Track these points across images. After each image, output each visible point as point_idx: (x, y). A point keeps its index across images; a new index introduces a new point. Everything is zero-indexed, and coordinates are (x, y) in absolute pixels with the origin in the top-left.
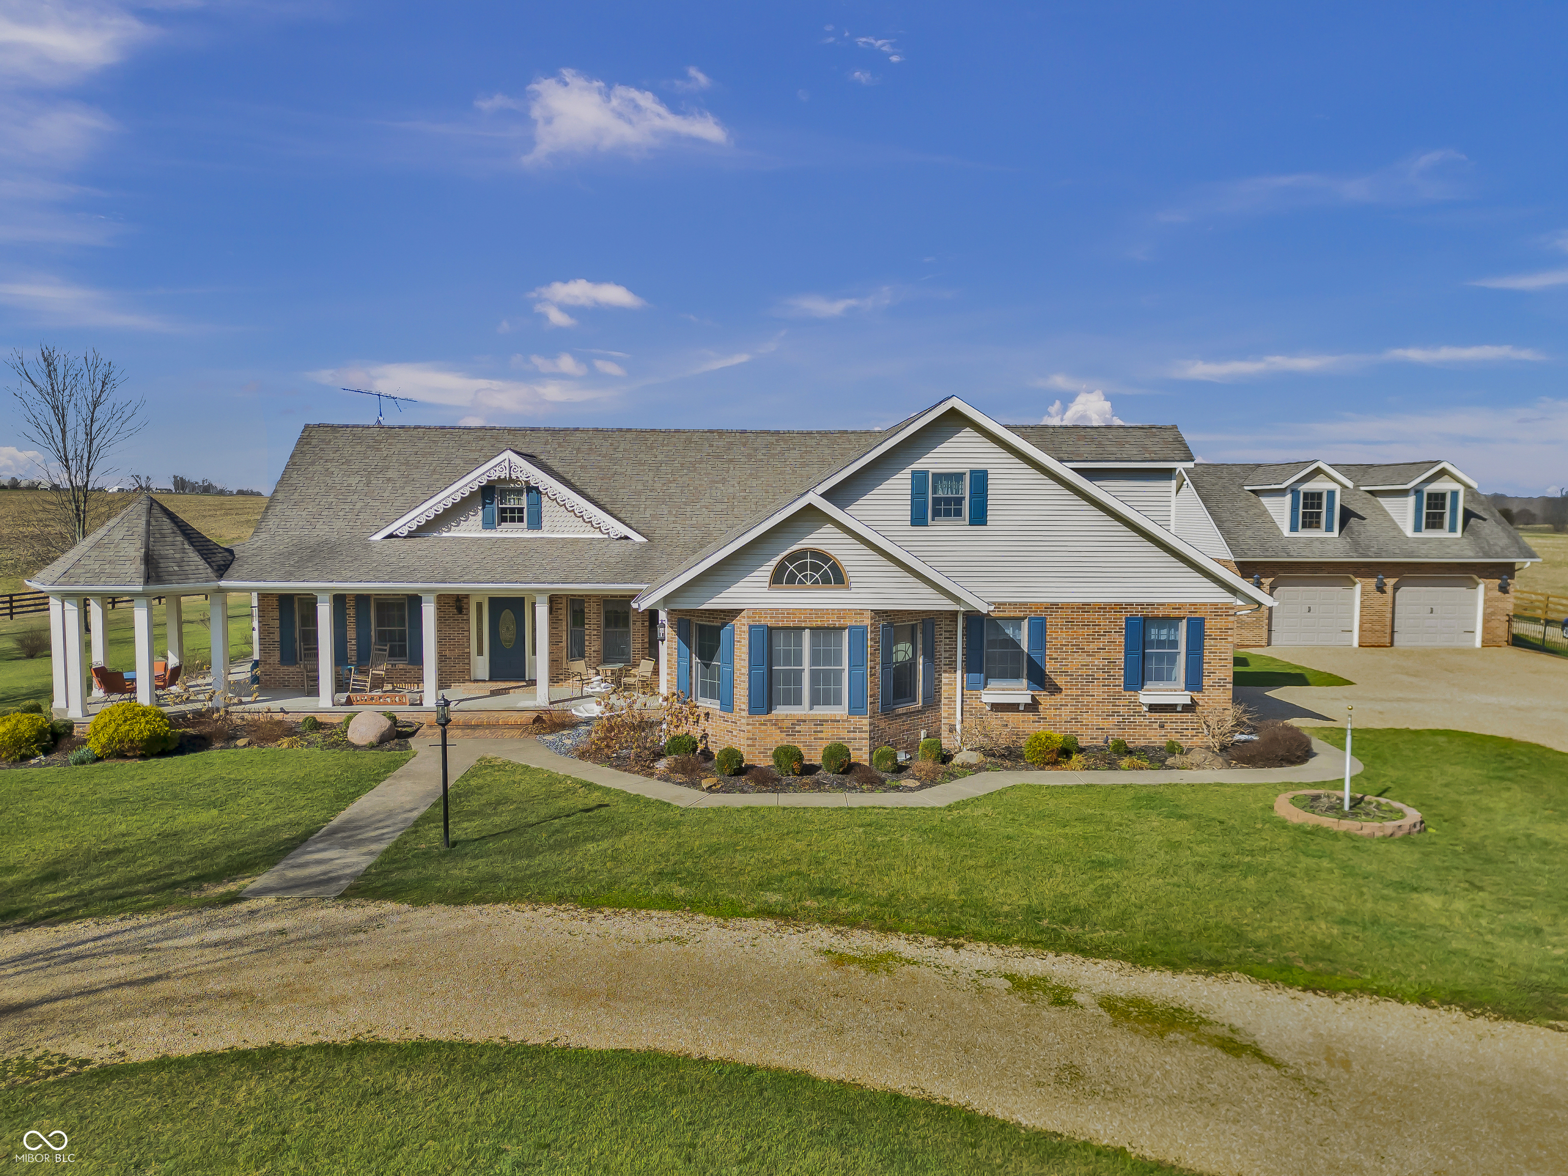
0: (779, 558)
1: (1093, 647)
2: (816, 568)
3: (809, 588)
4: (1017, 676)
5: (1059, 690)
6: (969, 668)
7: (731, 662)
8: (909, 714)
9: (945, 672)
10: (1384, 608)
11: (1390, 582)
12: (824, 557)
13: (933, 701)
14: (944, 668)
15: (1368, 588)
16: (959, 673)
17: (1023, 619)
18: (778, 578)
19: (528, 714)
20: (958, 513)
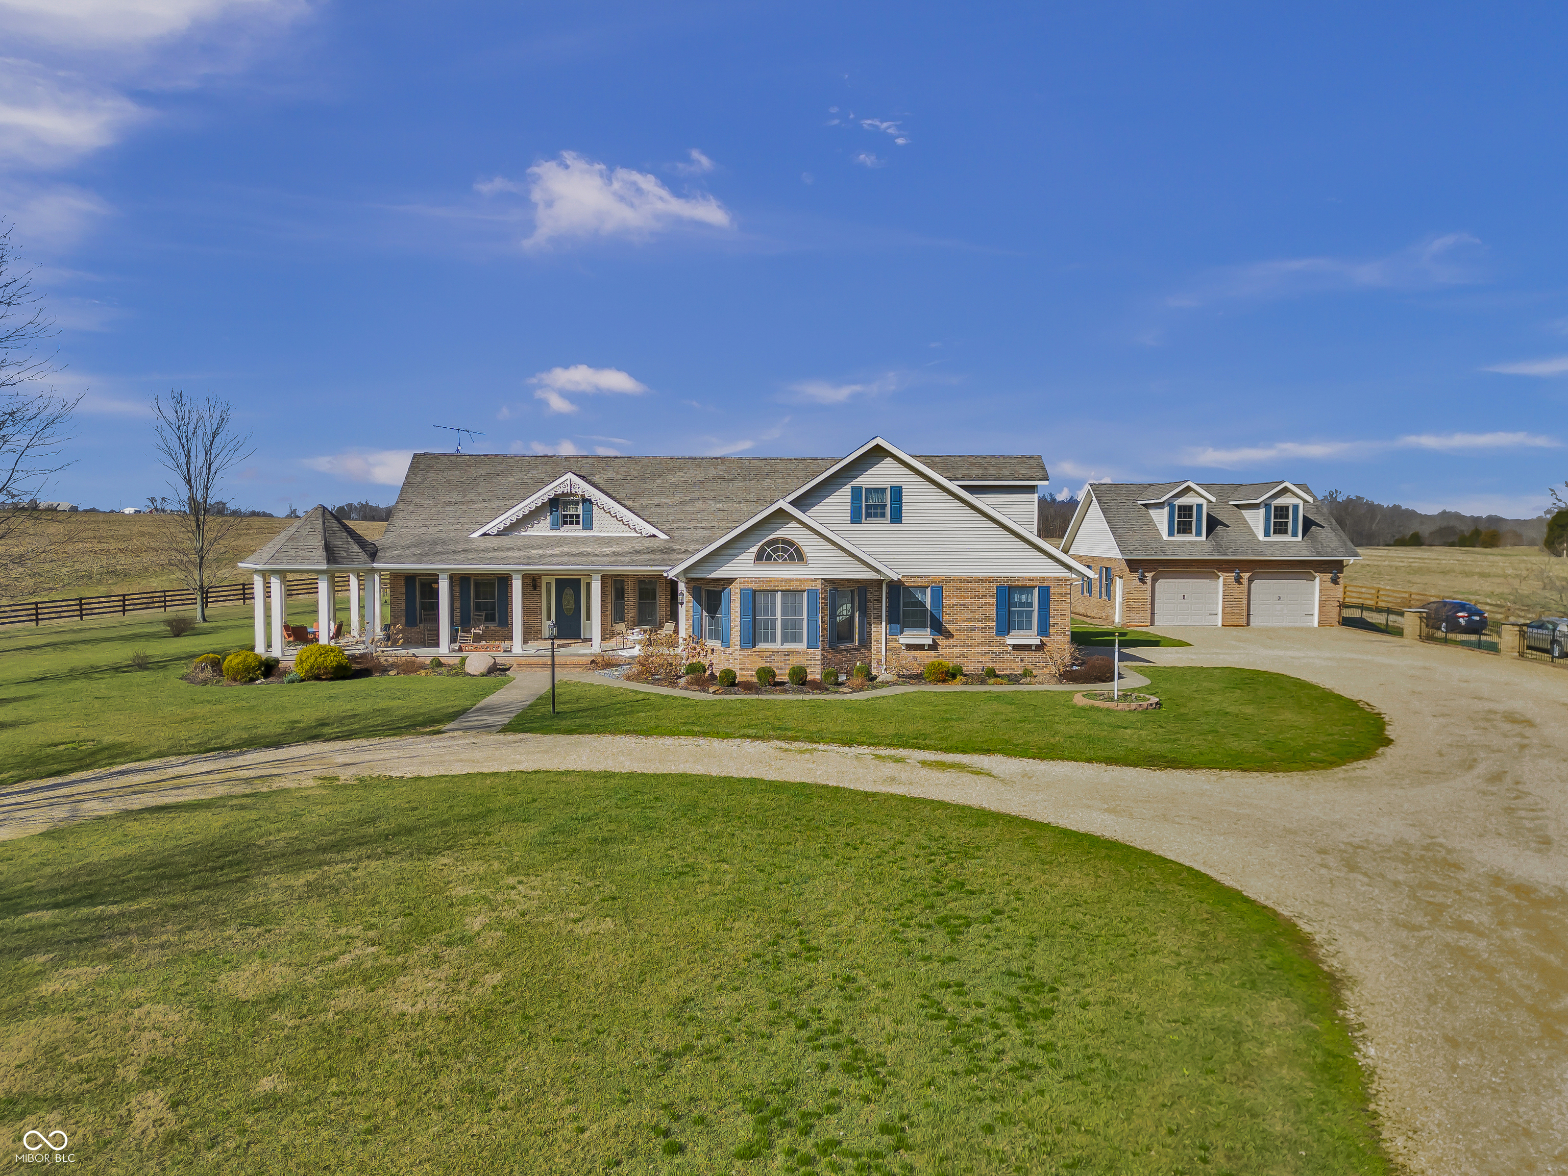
0: (760, 544)
1: (974, 606)
2: (785, 550)
3: (780, 564)
4: (924, 626)
5: (953, 636)
6: (890, 621)
7: (729, 613)
8: (848, 650)
9: (875, 623)
10: (1241, 596)
11: (1246, 575)
12: (791, 543)
13: (866, 642)
14: (873, 620)
15: (1229, 581)
16: (884, 623)
17: (927, 587)
18: (760, 557)
19: (584, 659)
20: (883, 515)
